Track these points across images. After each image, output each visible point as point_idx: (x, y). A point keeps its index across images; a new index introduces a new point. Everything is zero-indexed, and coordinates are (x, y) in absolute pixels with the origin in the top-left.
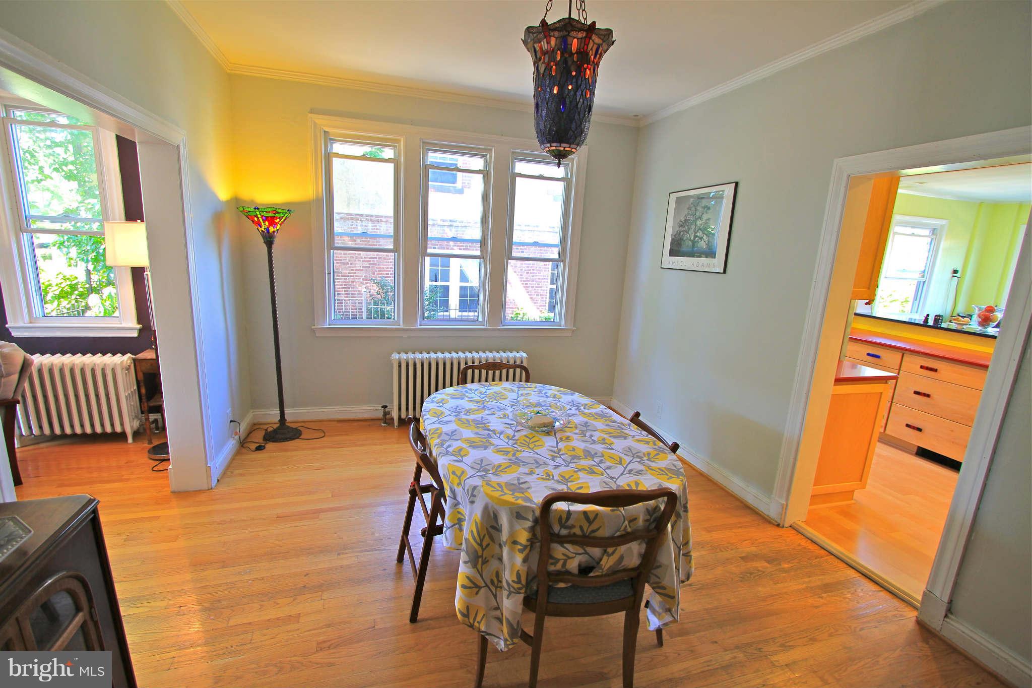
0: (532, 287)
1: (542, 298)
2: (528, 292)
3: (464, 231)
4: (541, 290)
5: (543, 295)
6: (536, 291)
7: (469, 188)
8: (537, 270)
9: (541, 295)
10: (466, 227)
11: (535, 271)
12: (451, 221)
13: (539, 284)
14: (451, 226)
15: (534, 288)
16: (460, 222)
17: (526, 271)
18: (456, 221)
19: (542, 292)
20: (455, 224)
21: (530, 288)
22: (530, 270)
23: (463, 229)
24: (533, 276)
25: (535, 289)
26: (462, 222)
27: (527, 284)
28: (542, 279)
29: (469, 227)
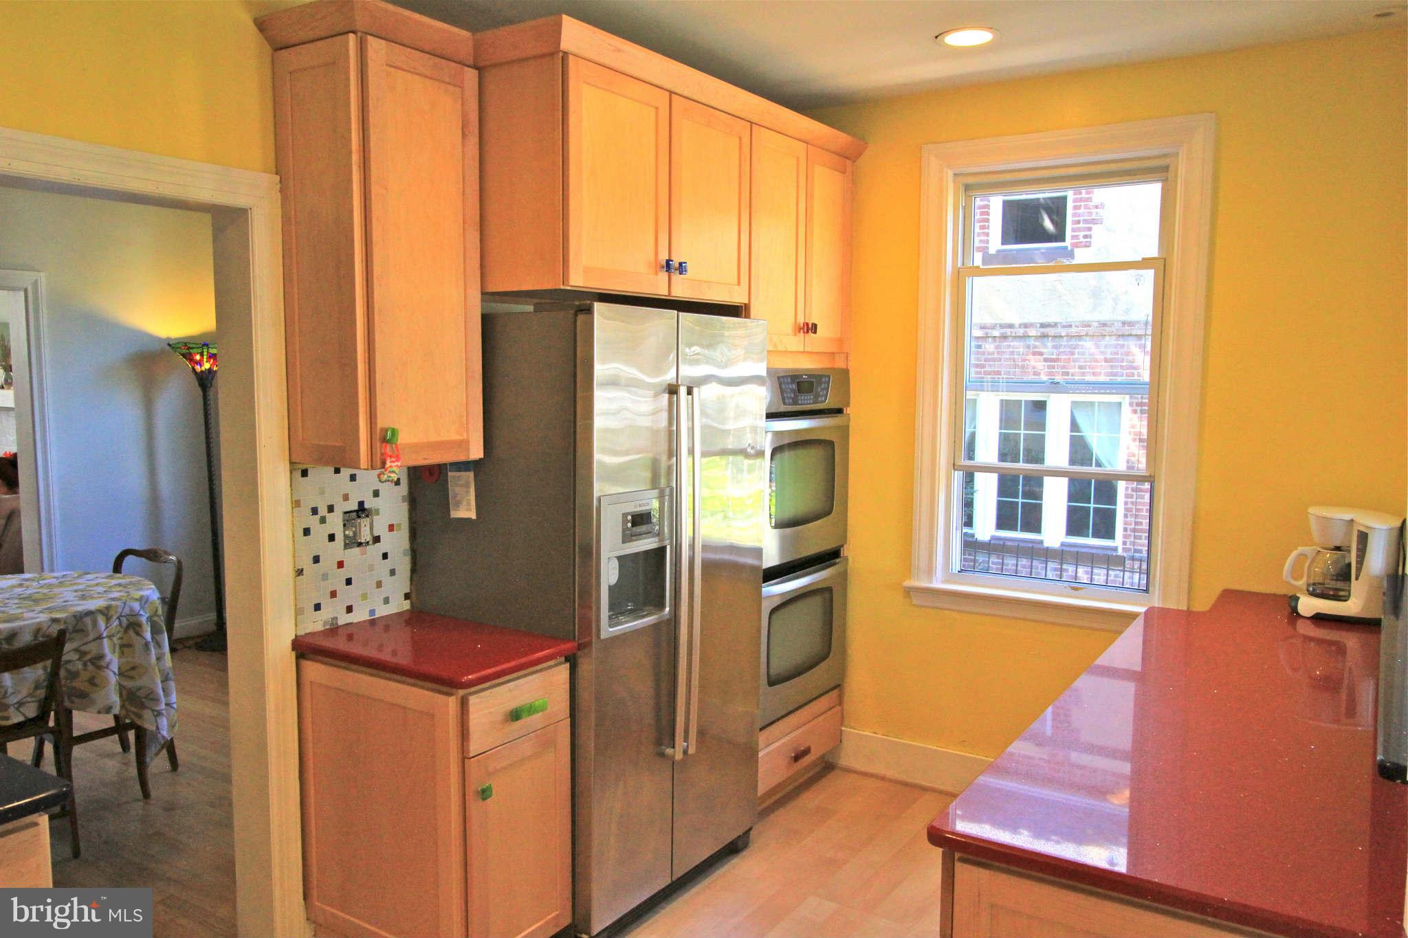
3: (1076, 347)
7: (1086, 246)
10: (1079, 337)
12: (1043, 326)
14: (1044, 336)
16: (1064, 327)
18: (1055, 325)
20: (1051, 331)
23: (1073, 342)
26: (1071, 326)
29: (1087, 335)
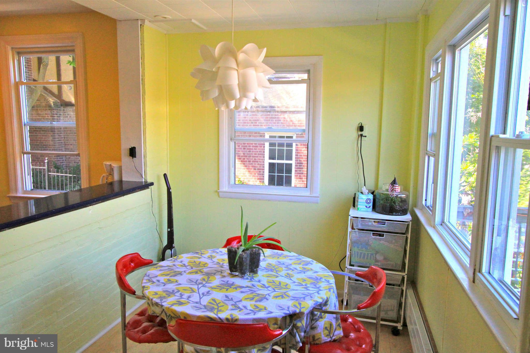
0: (249, 161)
1: (260, 172)
2: (246, 166)
4: (258, 164)
5: (260, 169)
6: (253, 165)
8: (253, 147)
9: (258, 169)
11: (251, 148)
13: (256, 159)
15: (251, 162)
17: (242, 148)
19: (258, 166)
21: (248, 162)
22: (246, 146)
24: (250, 151)
25: (252, 164)
27: (244, 159)
28: (258, 154)
